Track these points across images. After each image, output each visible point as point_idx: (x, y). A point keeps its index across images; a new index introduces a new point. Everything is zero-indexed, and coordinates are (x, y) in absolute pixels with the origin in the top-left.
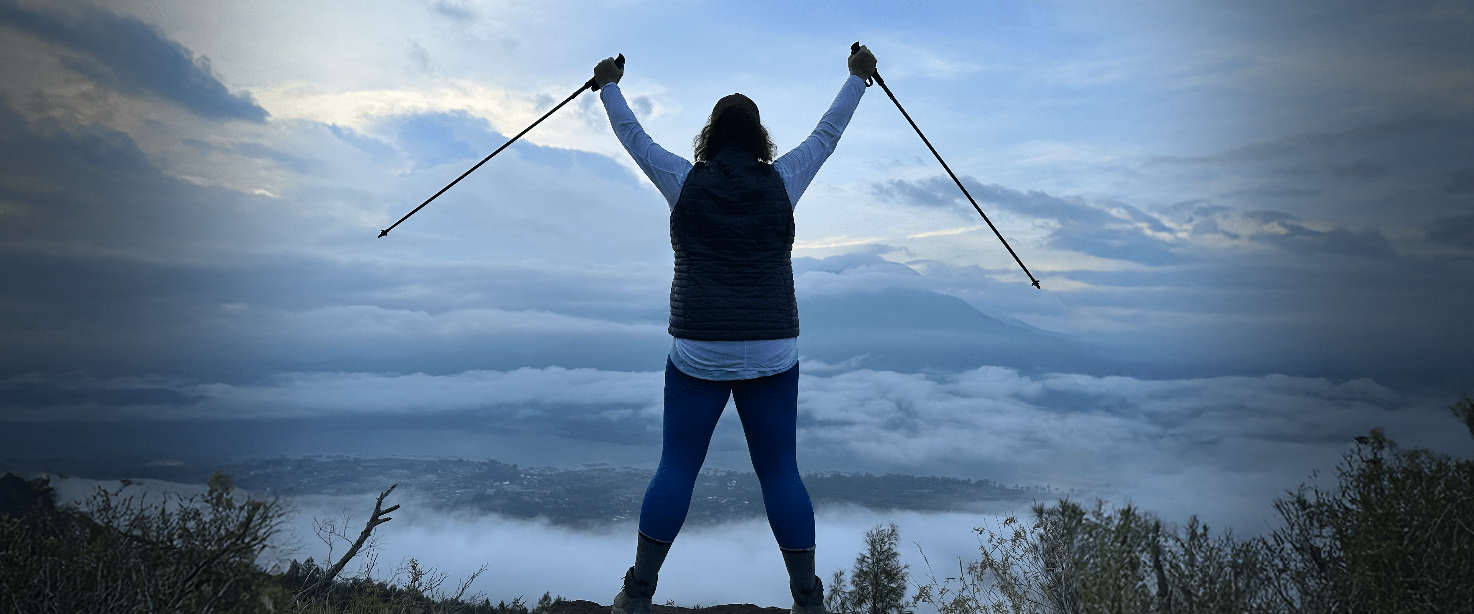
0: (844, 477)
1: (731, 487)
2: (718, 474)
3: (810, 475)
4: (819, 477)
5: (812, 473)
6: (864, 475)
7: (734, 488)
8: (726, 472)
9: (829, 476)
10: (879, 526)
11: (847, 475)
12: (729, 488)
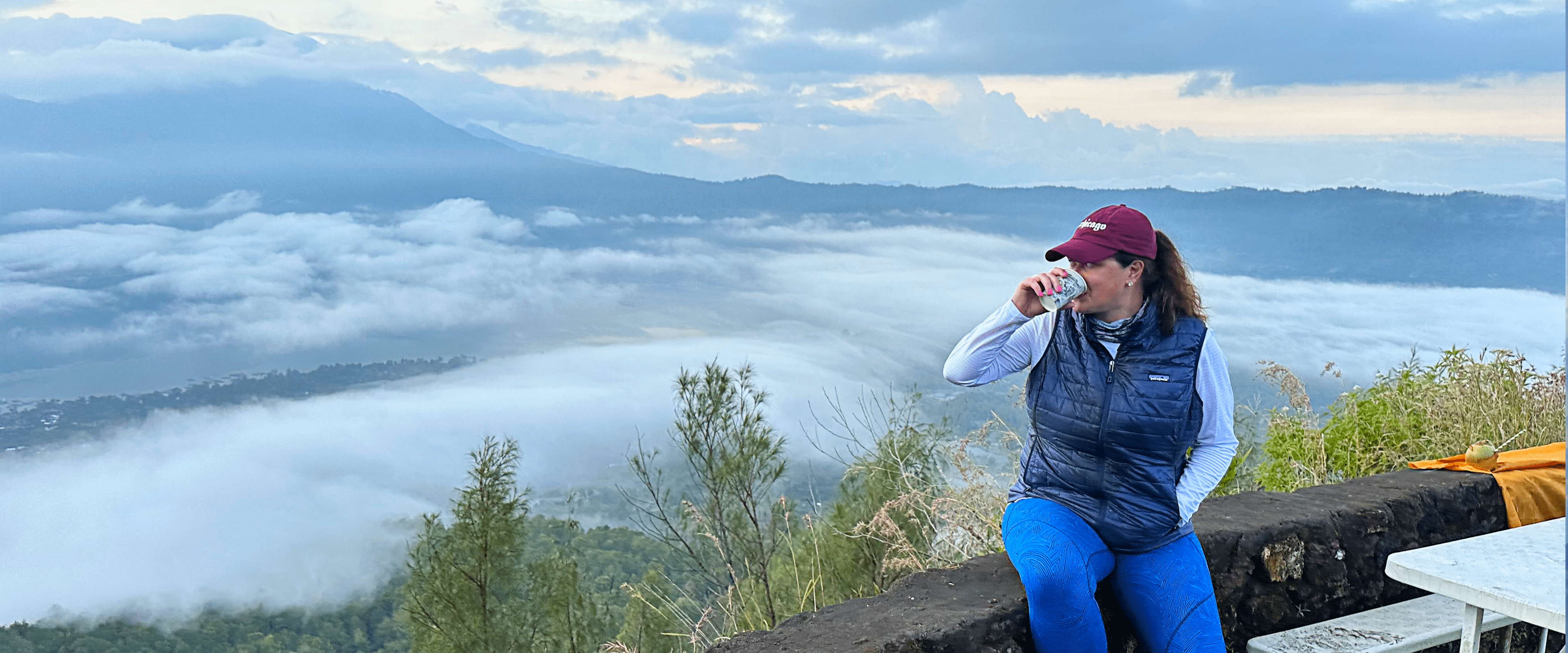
0: (254, 380)
1: (49, 426)
2: (20, 410)
3: (195, 386)
4: (210, 386)
5: (199, 383)
6: (285, 373)
7: (56, 427)
8: (36, 403)
9: (228, 382)
10: (490, 439)
11: (258, 378)
12: (47, 429)
